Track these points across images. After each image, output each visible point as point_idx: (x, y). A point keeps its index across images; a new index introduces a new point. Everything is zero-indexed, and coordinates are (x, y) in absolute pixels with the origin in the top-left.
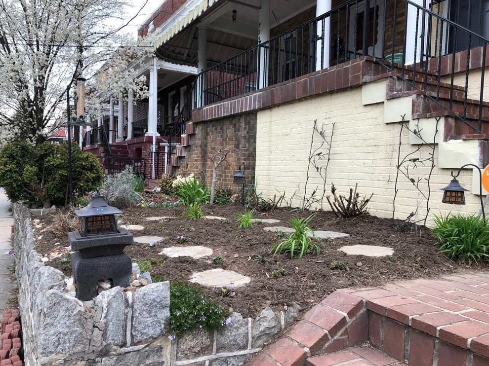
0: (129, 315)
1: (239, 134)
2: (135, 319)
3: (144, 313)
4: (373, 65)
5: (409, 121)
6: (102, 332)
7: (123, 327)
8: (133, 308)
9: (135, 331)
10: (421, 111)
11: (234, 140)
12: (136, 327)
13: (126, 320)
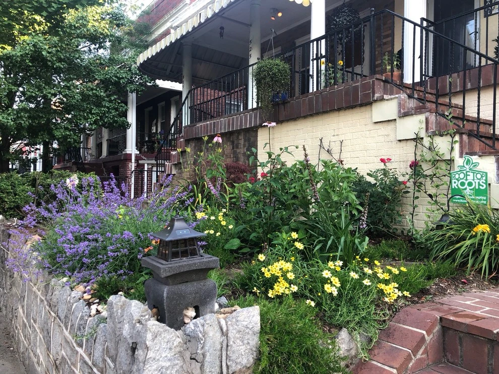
0: (224, 344)
1: (238, 151)
2: (229, 348)
3: (238, 341)
4: (382, 83)
5: (422, 138)
6: (200, 364)
7: (219, 358)
8: (227, 336)
9: (229, 362)
10: (434, 128)
11: (232, 157)
12: (231, 357)
13: (221, 350)
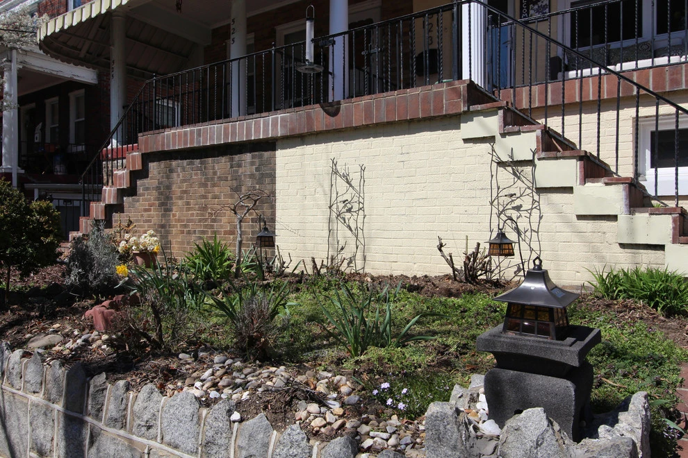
1: (241, 170)
11: (229, 179)
